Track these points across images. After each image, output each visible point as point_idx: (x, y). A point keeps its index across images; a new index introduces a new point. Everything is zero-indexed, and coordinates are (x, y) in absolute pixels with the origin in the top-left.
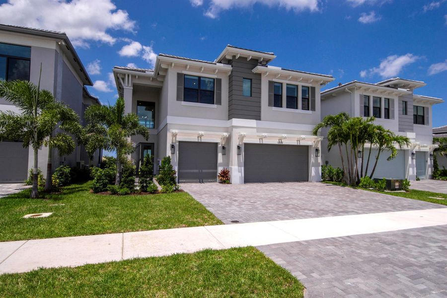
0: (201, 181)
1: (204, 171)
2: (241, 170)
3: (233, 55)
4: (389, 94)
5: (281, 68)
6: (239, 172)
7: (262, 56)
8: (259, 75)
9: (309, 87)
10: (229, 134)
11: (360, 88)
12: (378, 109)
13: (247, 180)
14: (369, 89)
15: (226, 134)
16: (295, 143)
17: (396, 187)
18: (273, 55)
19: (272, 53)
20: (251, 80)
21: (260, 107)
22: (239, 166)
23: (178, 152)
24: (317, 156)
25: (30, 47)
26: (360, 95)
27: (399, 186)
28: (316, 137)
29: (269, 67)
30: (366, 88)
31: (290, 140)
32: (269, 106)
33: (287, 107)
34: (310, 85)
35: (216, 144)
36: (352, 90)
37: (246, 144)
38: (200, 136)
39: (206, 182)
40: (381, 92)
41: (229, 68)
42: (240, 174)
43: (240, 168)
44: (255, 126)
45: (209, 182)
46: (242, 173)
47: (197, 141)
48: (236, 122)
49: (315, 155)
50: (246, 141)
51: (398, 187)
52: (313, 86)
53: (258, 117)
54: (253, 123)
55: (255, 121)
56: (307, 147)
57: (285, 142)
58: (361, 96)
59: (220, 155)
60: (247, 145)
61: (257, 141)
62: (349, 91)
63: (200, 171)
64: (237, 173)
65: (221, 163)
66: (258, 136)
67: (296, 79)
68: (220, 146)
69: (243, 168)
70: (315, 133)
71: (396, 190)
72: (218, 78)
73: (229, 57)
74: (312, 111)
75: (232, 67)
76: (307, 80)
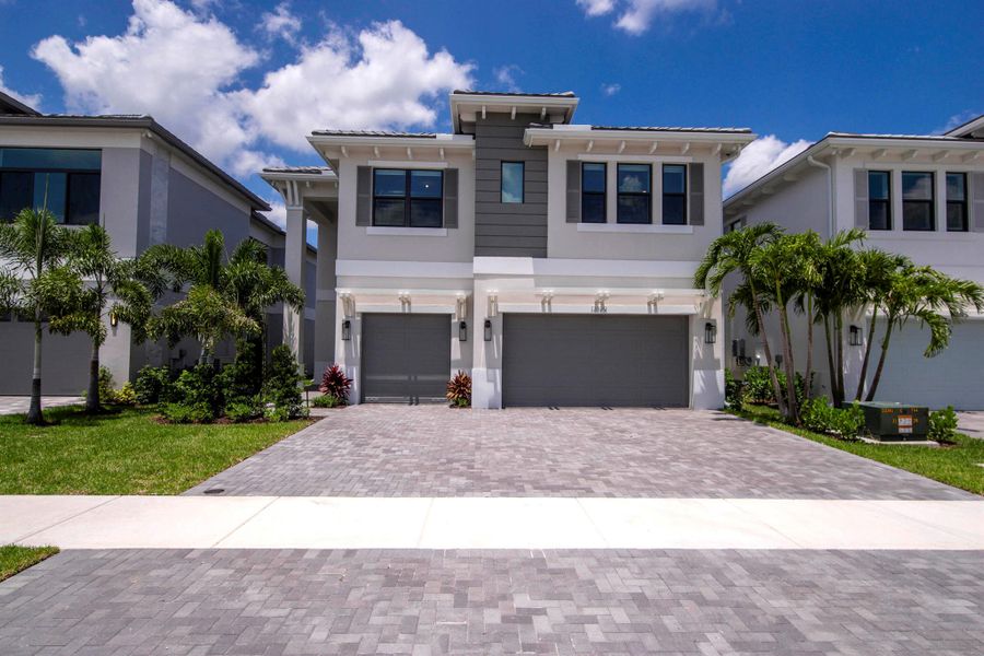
0: (414, 401)
1: (420, 378)
2: (495, 375)
3: (475, 110)
4: (963, 158)
5: (590, 126)
6: (489, 381)
7: (543, 103)
8: (542, 150)
9: (685, 166)
10: (469, 293)
11: (847, 151)
12: (927, 205)
13: (509, 400)
14: (882, 150)
15: (461, 294)
16: (641, 309)
17: (901, 430)
18: (572, 96)
19: (571, 93)
20: (523, 162)
21: (546, 226)
22: (490, 366)
23: (359, 337)
24: (710, 342)
25: (100, 149)
26: (854, 169)
27: (914, 425)
28: (701, 292)
29: (557, 127)
30: (875, 149)
31: (628, 302)
32: (567, 221)
33: (619, 221)
34: (687, 160)
35: (449, 317)
36: (828, 159)
37: (506, 316)
38: (406, 301)
39: (425, 402)
40: (934, 157)
41: (467, 141)
42: (492, 385)
43: (490, 371)
44: (531, 272)
45: (433, 403)
46: (495, 382)
47: (400, 311)
48: (483, 264)
49: (703, 339)
50: (505, 307)
51: (910, 430)
52: (698, 161)
53: (540, 251)
54: (525, 265)
55: (530, 260)
56: (684, 320)
57: (613, 308)
58: (857, 173)
59: (455, 342)
60: (508, 318)
61: (537, 308)
62: (819, 164)
63: (413, 378)
64: (485, 383)
65: (457, 361)
66: (537, 295)
67: (645, 148)
68: (454, 321)
69: (498, 373)
70: (700, 282)
71: (901, 437)
72: (451, 167)
73: (468, 118)
74: (697, 227)
75: (474, 138)
76: (677, 149)
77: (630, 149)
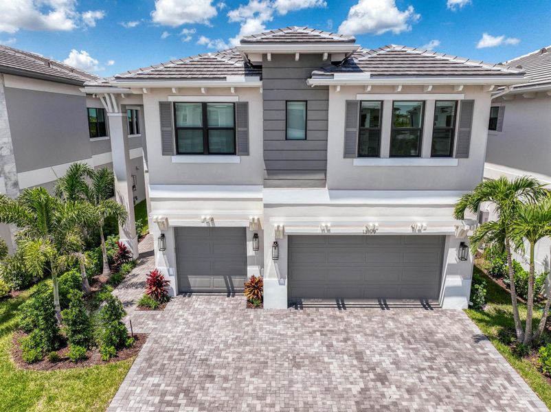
3: (261, 54)
8: (325, 90)
9: (457, 102)
15: (253, 217)
16: (406, 231)
20: (306, 101)
21: (326, 160)
24: (462, 259)
29: (338, 77)
32: (345, 157)
33: (392, 155)
34: (460, 97)
35: (244, 229)
37: (291, 237)
41: (255, 81)
50: (290, 230)
52: (470, 98)
53: (320, 183)
56: (441, 239)
57: (382, 230)
60: (292, 239)
61: (317, 231)
67: (422, 88)
68: (249, 233)
72: (241, 101)
73: (255, 60)
74: (462, 160)
75: (261, 79)
76: (451, 88)
77: (406, 89)
